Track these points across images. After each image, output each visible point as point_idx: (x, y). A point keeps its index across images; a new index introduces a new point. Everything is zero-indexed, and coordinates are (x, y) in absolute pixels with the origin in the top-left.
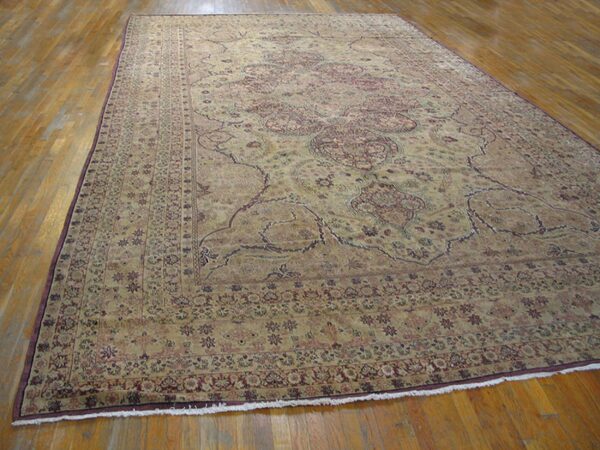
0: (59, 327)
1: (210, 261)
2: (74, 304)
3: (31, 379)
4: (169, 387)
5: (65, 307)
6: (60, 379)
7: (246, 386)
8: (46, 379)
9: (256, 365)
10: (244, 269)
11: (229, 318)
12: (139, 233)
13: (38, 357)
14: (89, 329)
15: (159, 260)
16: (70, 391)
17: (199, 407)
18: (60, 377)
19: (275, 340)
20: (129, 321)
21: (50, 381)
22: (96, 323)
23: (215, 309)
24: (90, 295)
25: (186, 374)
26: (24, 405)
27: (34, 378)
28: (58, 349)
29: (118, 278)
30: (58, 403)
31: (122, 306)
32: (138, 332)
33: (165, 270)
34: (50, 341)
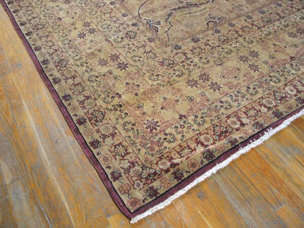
0: (93, 121)
1: (159, 26)
2: (88, 98)
3: (110, 176)
4: (222, 133)
5: (82, 102)
6: (134, 166)
7: (269, 109)
8: (122, 171)
9: (260, 90)
10: (187, 26)
11: (212, 63)
12: (87, 25)
13: (98, 154)
14: (118, 113)
15: (122, 38)
16: (155, 174)
17: (257, 139)
18: (133, 164)
19: (255, 68)
20: (144, 93)
21: (128, 171)
22: (121, 106)
23: (196, 60)
24: (94, 84)
25: (224, 118)
26: (125, 202)
27: (112, 174)
28: (109, 141)
29: (103, 63)
30: (152, 188)
31: (127, 83)
32: (159, 99)
33: (133, 44)
34: (96, 136)
